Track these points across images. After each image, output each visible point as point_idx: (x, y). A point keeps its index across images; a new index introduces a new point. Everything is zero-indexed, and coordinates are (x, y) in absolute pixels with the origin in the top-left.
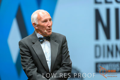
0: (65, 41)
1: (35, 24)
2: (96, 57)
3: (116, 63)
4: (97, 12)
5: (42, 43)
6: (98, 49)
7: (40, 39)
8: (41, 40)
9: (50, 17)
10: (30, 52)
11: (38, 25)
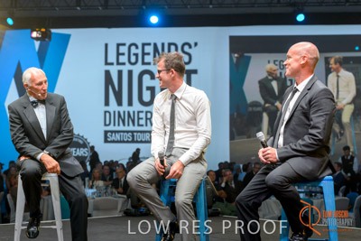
0: (63, 103)
1: (27, 85)
2: (105, 125)
3: (128, 132)
4: (108, 74)
5: (35, 107)
6: (108, 114)
7: (33, 102)
8: (35, 104)
9: (45, 78)
10: (20, 119)
11: (31, 88)
